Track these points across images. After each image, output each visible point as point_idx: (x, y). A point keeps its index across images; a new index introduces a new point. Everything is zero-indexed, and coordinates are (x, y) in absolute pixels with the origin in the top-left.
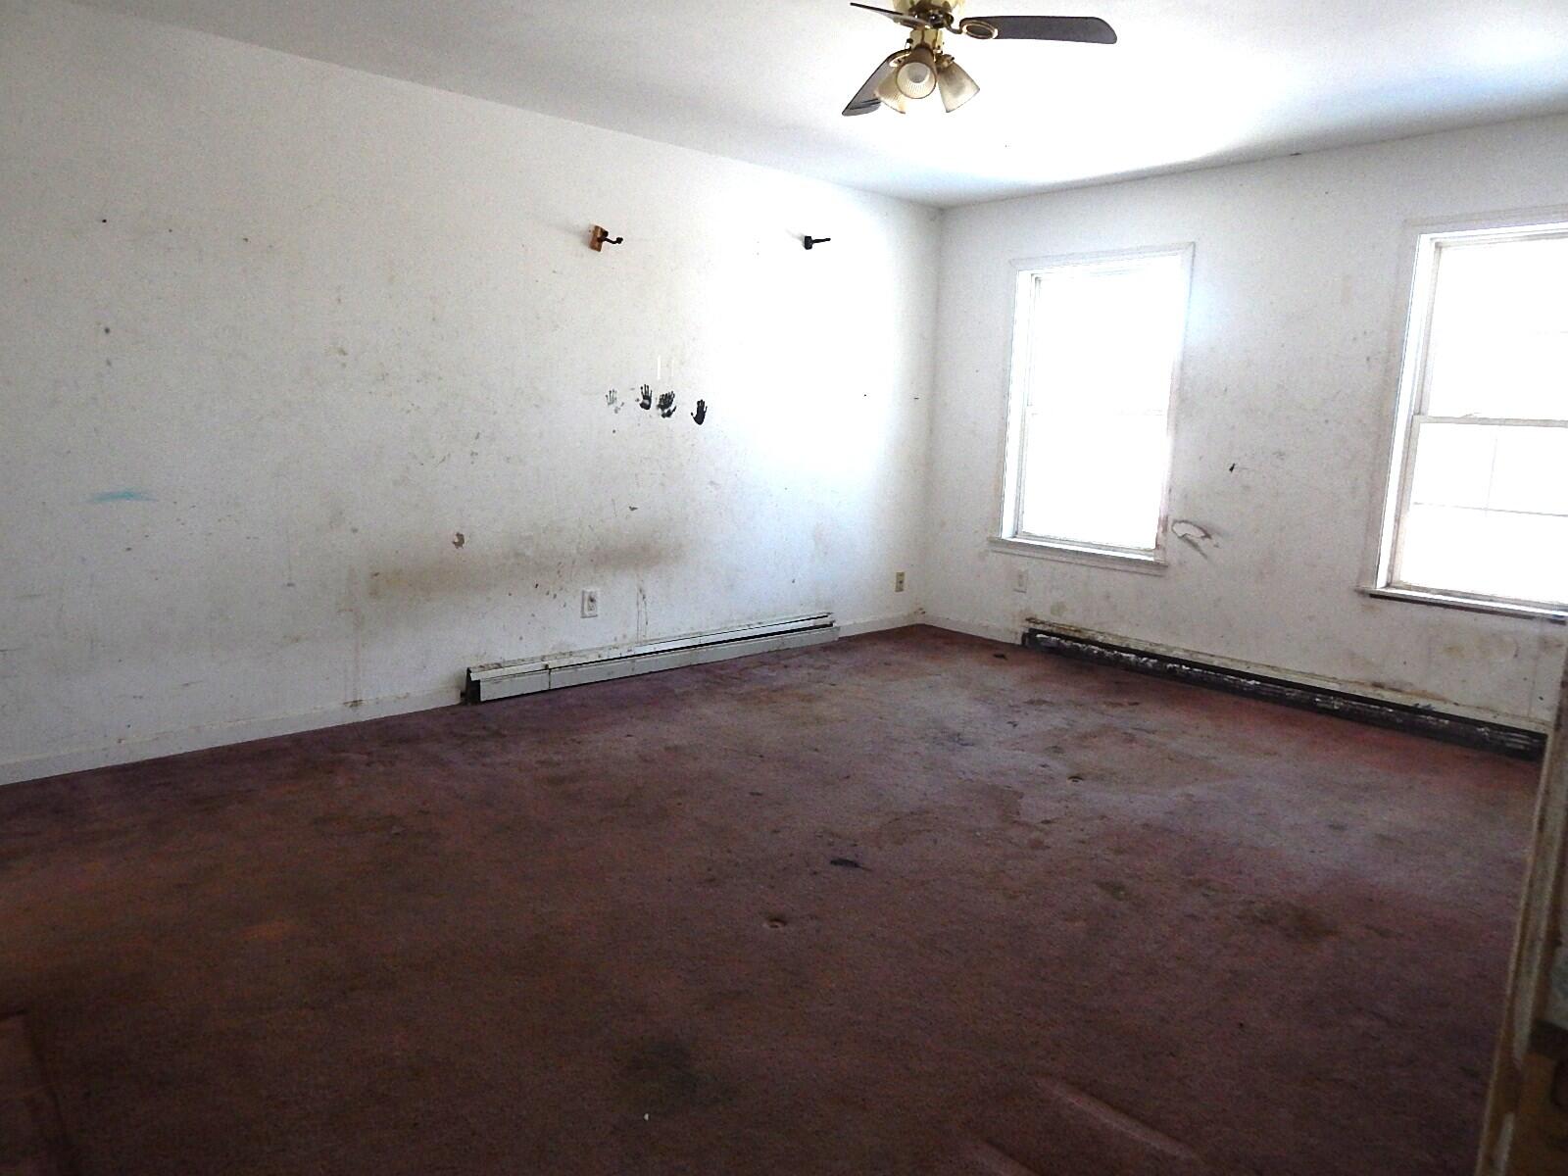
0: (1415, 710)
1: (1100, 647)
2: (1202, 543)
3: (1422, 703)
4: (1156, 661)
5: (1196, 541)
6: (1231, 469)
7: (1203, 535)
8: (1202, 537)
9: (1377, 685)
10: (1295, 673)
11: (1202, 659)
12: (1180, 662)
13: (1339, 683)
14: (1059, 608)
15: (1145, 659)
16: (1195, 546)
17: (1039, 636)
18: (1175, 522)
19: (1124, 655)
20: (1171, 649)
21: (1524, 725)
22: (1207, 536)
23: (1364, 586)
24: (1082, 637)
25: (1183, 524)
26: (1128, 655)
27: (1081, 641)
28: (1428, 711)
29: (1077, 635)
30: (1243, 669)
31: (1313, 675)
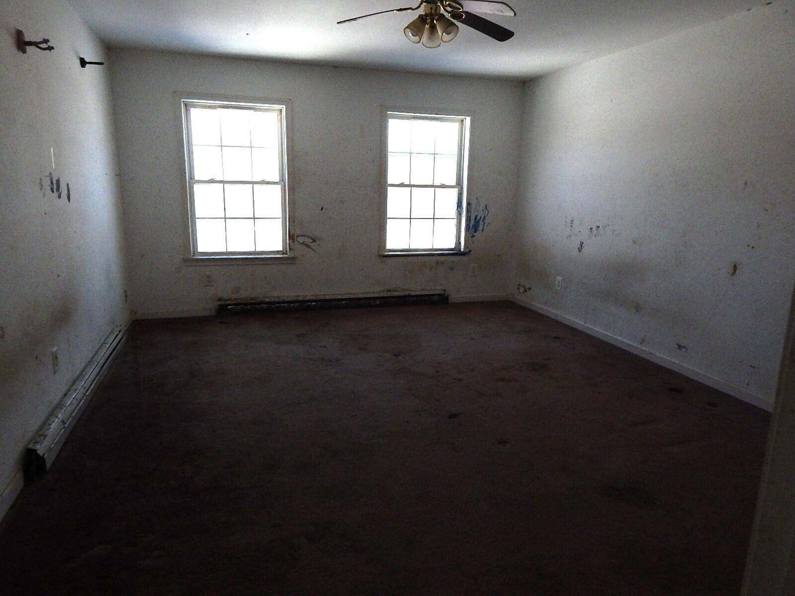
0: (405, 296)
1: (267, 304)
2: (312, 245)
3: (407, 293)
4: (299, 304)
5: (309, 244)
6: (322, 209)
7: (312, 241)
8: (312, 242)
9: (389, 291)
10: (361, 293)
11: (322, 297)
12: (311, 301)
13: (377, 293)
14: (237, 290)
15: (292, 305)
16: (308, 246)
17: (229, 307)
18: (297, 236)
19: (282, 305)
20: (306, 297)
21: (437, 292)
22: (314, 241)
23: (380, 253)
24: (256, 302)
25: (301, 237)
26: (284, 305)
27: (256, 304)
28: (409, 296)
29: (253, 301)
30: (340, 297)
31: (368, 293)
